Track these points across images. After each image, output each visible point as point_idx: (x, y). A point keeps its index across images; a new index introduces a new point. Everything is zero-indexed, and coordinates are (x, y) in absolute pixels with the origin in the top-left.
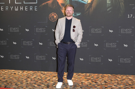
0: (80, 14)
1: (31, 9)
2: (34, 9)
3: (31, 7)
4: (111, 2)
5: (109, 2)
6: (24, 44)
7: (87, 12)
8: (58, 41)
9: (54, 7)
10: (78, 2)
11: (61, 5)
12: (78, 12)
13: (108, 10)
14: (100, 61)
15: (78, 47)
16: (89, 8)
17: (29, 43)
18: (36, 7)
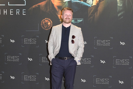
0: (82, 20)
1: (18, 13)
2: (21, 12)
3: (18, 11)
4: (123, 5)
5: (120, 4)
6: (8, 60)
7: (92, 17)
8: (52, 56)
9: (48, 10)
10: (79, 4)
11: (56, 8)
12: (80, 17)
13: (119, 15)
14: (108, 83)
15: (79, 63)
16: (93, 13)
17: (15, 59)
18: (24, 11)
